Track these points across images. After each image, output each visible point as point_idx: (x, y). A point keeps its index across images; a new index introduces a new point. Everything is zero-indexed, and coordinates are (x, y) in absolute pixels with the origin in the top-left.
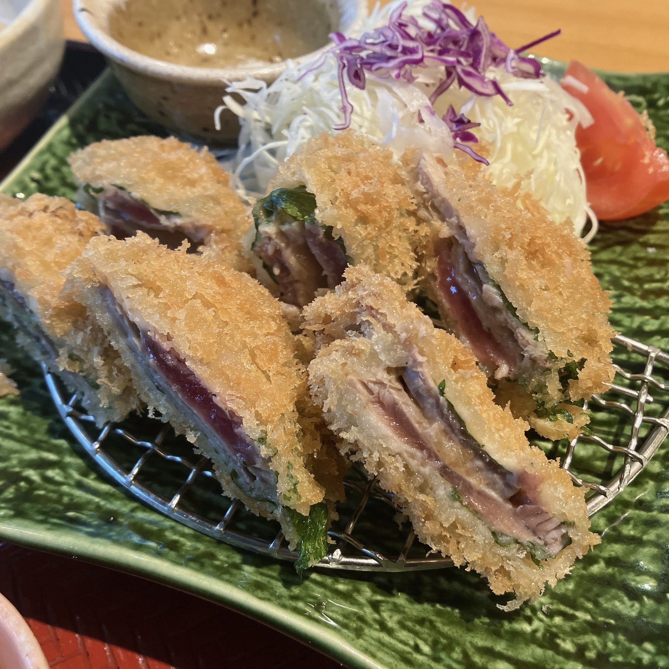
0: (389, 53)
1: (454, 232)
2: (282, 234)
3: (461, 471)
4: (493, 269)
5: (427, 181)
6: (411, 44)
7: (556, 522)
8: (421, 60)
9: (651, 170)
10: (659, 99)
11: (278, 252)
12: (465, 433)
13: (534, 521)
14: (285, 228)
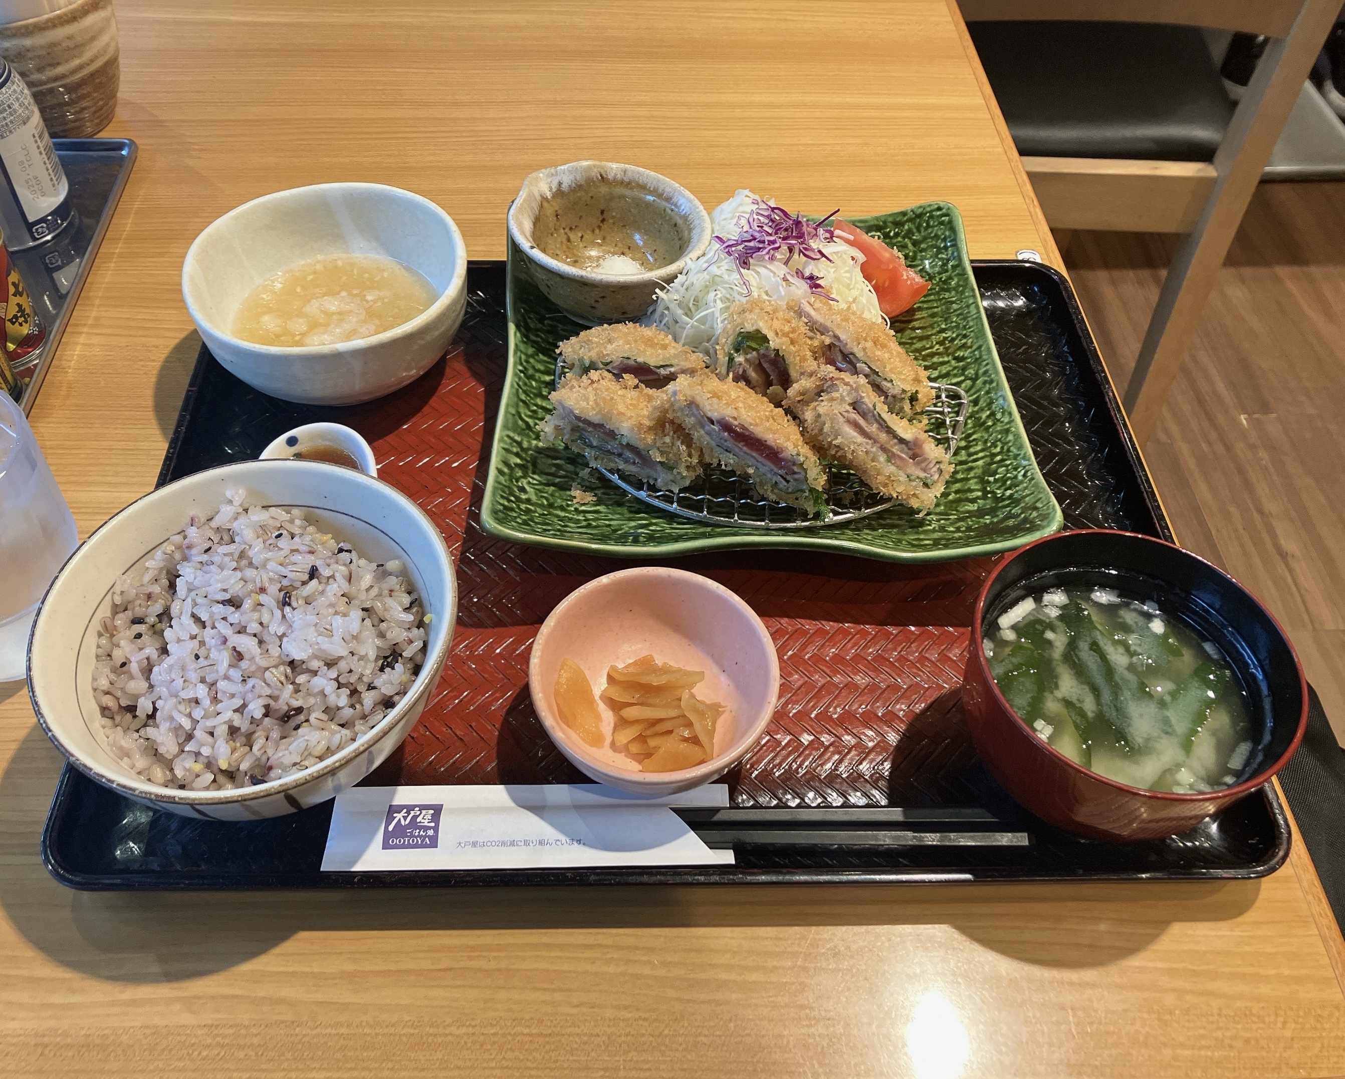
0: (761, 246)
1: (833, 340)
2: (747, 360)
3: (888, 446)
4: (860, 355)
5: (808, 316)
6: (772, 238)
7: (934, 462)
8: (780, 247)
9: (909, 282)
10: (890, 231)
11: (744, 371)
12: (888, 427)
13: (923, 465)
14: (749, 356)
